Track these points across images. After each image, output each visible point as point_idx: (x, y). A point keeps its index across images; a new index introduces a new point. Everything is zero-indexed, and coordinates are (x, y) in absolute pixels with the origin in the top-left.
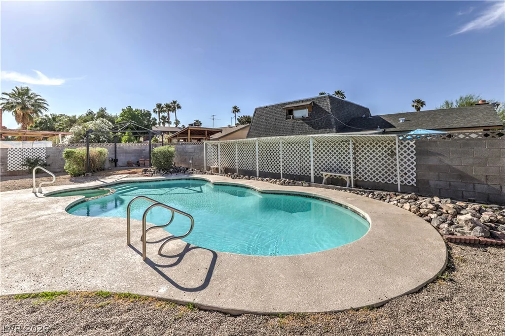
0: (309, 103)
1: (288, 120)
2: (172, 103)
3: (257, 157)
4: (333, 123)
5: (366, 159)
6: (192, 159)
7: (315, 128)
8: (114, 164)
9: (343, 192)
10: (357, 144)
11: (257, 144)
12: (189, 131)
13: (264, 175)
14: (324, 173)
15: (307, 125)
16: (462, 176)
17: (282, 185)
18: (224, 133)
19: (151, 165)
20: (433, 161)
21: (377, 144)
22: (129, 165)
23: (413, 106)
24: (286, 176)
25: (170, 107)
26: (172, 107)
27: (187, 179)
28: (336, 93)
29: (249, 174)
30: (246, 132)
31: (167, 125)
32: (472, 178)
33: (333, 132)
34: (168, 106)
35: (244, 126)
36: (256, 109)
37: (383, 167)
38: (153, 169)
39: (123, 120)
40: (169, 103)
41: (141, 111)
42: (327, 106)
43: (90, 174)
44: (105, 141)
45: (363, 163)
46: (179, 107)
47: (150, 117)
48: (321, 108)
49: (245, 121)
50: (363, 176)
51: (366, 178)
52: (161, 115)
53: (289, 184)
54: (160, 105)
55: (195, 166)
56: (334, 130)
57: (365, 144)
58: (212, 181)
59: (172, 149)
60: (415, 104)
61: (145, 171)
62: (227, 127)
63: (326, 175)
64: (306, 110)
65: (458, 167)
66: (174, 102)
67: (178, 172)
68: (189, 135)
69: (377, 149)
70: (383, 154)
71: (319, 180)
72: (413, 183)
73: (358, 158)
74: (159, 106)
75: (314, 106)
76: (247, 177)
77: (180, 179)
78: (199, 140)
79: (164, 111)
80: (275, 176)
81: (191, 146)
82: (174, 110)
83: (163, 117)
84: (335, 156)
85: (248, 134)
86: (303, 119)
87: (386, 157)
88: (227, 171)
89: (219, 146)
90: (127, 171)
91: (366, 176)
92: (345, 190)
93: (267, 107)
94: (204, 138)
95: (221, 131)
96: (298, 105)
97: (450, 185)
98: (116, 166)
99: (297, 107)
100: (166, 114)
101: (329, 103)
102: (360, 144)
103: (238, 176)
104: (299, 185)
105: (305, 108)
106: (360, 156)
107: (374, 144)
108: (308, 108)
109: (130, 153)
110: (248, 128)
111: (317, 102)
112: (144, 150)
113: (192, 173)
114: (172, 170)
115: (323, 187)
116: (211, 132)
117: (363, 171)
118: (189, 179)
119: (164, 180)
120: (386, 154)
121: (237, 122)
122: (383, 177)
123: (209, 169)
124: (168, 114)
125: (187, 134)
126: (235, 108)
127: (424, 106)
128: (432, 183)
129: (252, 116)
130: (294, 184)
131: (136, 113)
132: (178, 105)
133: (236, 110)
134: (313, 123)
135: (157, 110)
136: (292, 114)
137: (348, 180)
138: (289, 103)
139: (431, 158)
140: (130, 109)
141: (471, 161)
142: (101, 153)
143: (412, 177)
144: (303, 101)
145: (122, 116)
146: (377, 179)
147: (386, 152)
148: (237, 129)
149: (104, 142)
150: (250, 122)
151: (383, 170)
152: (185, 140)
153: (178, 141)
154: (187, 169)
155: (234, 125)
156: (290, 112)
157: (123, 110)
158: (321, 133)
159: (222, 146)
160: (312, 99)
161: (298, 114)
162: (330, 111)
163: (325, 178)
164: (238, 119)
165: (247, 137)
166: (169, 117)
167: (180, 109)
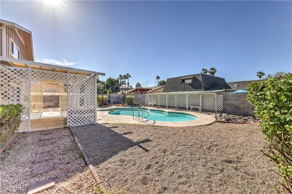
0: (192, 77)
1: (182, 84)
2: (127, 75)
3: (167, 100)
4: (203, 86)
5: (206, 101)
6: (141, 101)
7: (194, 88)
8: (109, 102)
9: (197, 113)
10: (204, 96)
11: (167, 95)
12: (139, 89)
13: (169, 107)
14: (191, 106)
15: (191, 87)
16: (237, 107)
17: (176, 110)
18: (153, 90)
19: (125, 103)
20: (228, 102)
21: (210, 96)
22: (115, 103)
23: (258, 75)
24: (177, 107)
25: (126, 77)
28: (211, 69)
29: (164, 107)
30: (163, 89)
32: (240, 108)
33: (202, 90)
34: (125, 76)
35: (162, 87)
36: (168, 79)
37: (212, 104)
38: (126, 104)
39: (108, 83)
40: (125, 74)
41: (115, 79)
42: (200, 79)
43: (103, 106)
45: (205, 103)
48: (198, 79)
49: (162, 83)
50: (205, 107)
51: (206, 108)
53: (178, 110)
55: (142, 104)
56: (203, 89)
57: (206, 96)
58: (149, 109)
59: (133, 97)
60: (259, 74)
61: (123, 105)
62: (154, 87)
64: (190, 80)
65: (236, 104)
67: (136, 106)
68: (139, 91)
69: (210, 98)
70: (212, 100)
71: (189, 109)
72: (222, 110)
73: (204, 101)
74: (120, 76)
75: (194, 78)
76: (163, 108)
78: (142, 93)
79: (123, 79)
80: (173, 108)
81: (140, 96)
82: (128, 78)
83: (122, 81)
84: (196, 100)
85: (164, 90)
86: (189, 84)
87: (213, 101)
88: (155, 106)
89: (152, 96)
90: (115, 105)
91: (206, 107)
92: (198, 112)
93: (173, 78)
94: (145, 92)
95: (152, 89)
96: (187, 77)
97: (233, 110)
98: (110, 103)
99: (187, 78)
100: (124, 80)
101: (201, 77)
102: (205, 96)
103: (159, 108)
104: (182, 111)
105: (190, 79)
106: (205, 100)
107: (209, 96)
108: (191, 79)
109: (114, 98)
110: (164, 88)
111: (196, 77)
112: (120, 97)
113: (141, 106)
114: (133, 105)
115: (191, 111)
116: (148, 90)
117: (205, 106)
118: (140, 108)
120: (213, 100)
121: (158, 84)
122: (212, 108)
123: (147, 105)
124: (125, 80)
125: (138, 90)
126: (158, 77)
127: (264, 75)
128: (228, 110)
129: (166, 81)
130: (180, 110)
131: (113, 80)
132: (129, 75)
133: (158, 78)
134: (193, 86)
136: (184, 82)
137: (199, 109)
138: (183, 77)
139: (228, 101)
140: (110, 78)
141: (240, 102)
143: (222, 108)
144: (189, 76)
145: (107, 82)
146: (210, 109)
147: (213, 99)
148: (159, 88)
149: (101, 93)
150: (165, 84)
151: (212, 105)
152: (136, 93)
153: (134, 93)
154: (139, 105)
155: (156, 86)
156: (183, 81)
157: (107, 79)
158: (197, 91)
159: (153, 96)
160: (194, 75)
161: (187, 82)
162: (201, 81)
163: (192, 108)
164: (159, 82)
165: (163, 92)
166: (125, 82)
167: (130, 77)
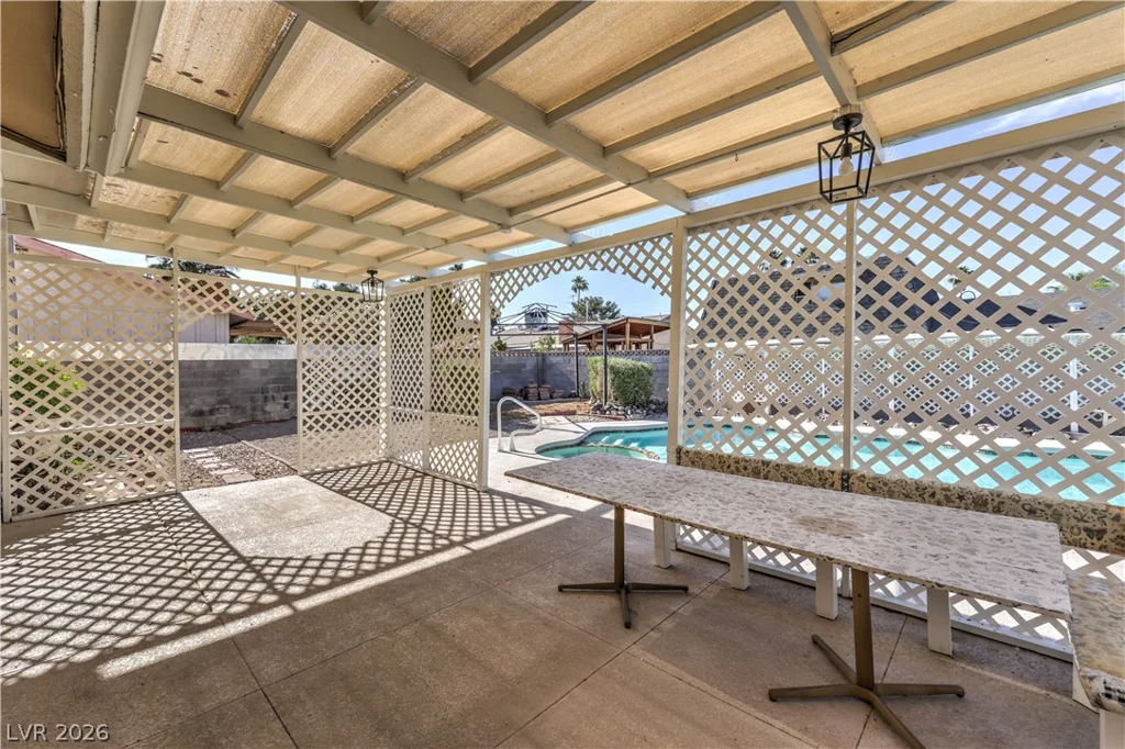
12: (628, 326)
94: (650, 341)
125: (623, 333)
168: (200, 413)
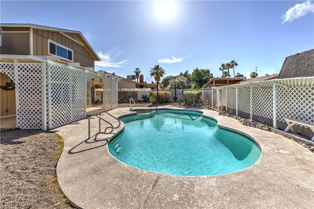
2: (231, 62)
3: (237, 99)
12: (214, 81)
13: (241, 114)
17: (244, 125)
25: (230, 65)
26: (231, 65)
27: (196, 111)
31: (228, 77)
34: (228, 65)
38: (183, 103)
40: (229, 63)
43: (158, 104)
44: (182, 88)
46: (236, 64)
47: (209, 73)
52: (224, 70)
53: (250, 125)
54: (224, 64)
62: (265, 76)
63: (291, 123)
66: (232, 61)
67: (195, 107)
68: (214, 83)
77: (192, 111)
79: (226, 69)
80: (247, 116)
82: (232, 67)
83: (225, 72)
89: (218, 91)
98: (176, 101)
100: (227, 71)
104: (259, 127)
113: (202, 108)
118: (197, 112)
119: (183, 110)
124: (228, 70)
130: (255, 126)
131: (200, 72)
135: (222, 68)
140: (197, 70)
142: (166, 94)
145: (193, 74)
163: (289, 126)
166: (229, 72)
167: (237, 66)
168: (122, 100)
